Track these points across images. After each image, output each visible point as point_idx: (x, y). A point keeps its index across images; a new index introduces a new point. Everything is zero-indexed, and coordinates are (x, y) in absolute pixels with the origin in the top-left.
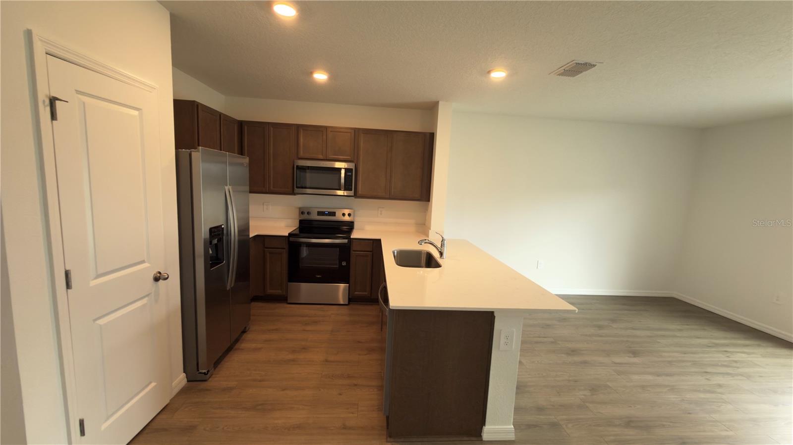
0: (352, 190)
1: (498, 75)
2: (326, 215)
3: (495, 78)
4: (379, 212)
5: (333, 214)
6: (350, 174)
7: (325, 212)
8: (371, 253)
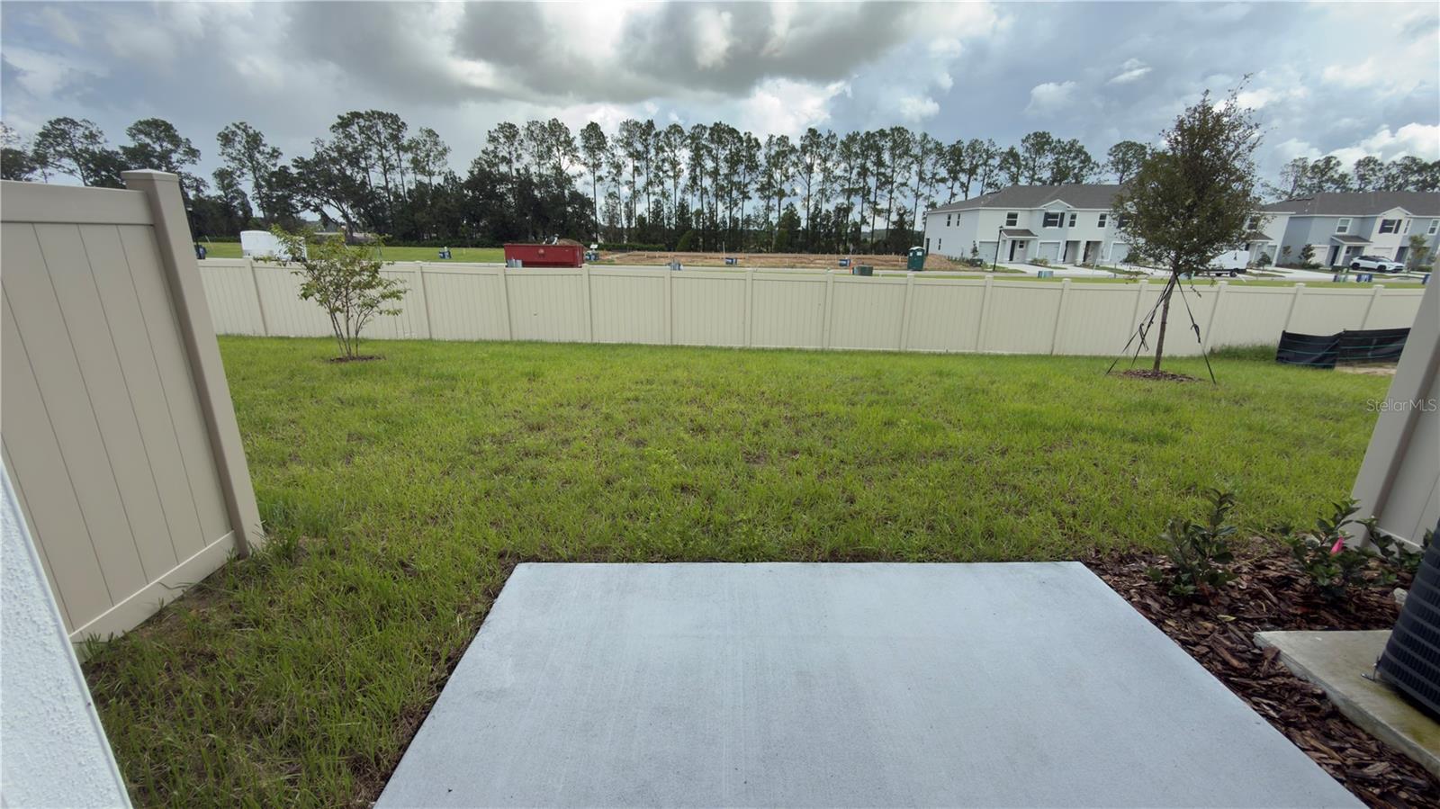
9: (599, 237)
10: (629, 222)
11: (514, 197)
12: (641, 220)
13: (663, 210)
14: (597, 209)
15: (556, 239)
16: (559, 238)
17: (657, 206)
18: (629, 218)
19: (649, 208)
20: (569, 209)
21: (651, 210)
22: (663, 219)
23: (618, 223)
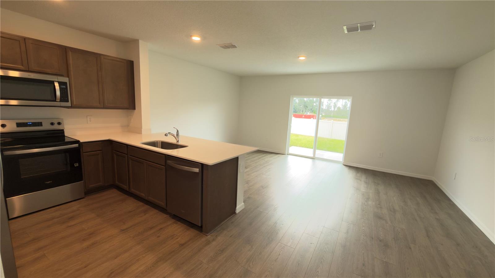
0: (68, 102)
1: (196, 39)
2: (30, 126)
3: (195, 40)
4: (88, 119)
5: (40, 124)
6: (64, 87)
7: (27, 123)
8: (101, 151)
9: (323, 113)
10: (334, 109)
11: (298, 100)
12: (339, 108)
13: (347, 105)
14: (324, 104)
15: (309, 113)
16: (310, 113)
17: (345, 104)
18: (334, 108)
19: (342, 105)
20: (315, 104)
21: (343, 105)
22: (347, 108)
23: (330, 109)
